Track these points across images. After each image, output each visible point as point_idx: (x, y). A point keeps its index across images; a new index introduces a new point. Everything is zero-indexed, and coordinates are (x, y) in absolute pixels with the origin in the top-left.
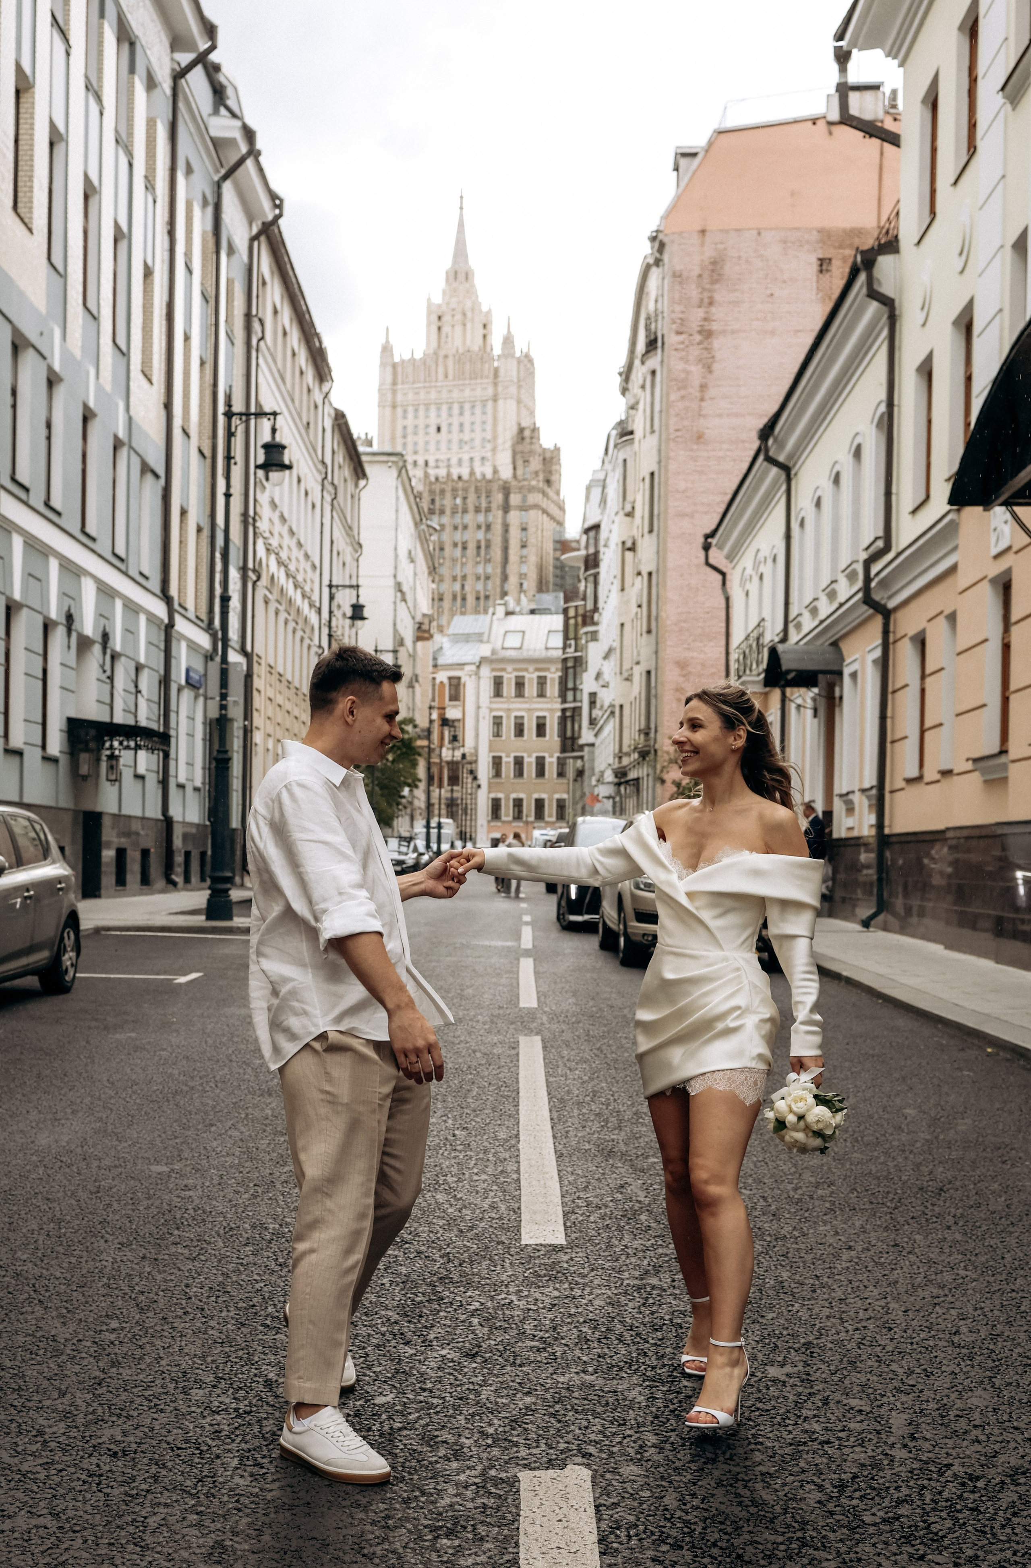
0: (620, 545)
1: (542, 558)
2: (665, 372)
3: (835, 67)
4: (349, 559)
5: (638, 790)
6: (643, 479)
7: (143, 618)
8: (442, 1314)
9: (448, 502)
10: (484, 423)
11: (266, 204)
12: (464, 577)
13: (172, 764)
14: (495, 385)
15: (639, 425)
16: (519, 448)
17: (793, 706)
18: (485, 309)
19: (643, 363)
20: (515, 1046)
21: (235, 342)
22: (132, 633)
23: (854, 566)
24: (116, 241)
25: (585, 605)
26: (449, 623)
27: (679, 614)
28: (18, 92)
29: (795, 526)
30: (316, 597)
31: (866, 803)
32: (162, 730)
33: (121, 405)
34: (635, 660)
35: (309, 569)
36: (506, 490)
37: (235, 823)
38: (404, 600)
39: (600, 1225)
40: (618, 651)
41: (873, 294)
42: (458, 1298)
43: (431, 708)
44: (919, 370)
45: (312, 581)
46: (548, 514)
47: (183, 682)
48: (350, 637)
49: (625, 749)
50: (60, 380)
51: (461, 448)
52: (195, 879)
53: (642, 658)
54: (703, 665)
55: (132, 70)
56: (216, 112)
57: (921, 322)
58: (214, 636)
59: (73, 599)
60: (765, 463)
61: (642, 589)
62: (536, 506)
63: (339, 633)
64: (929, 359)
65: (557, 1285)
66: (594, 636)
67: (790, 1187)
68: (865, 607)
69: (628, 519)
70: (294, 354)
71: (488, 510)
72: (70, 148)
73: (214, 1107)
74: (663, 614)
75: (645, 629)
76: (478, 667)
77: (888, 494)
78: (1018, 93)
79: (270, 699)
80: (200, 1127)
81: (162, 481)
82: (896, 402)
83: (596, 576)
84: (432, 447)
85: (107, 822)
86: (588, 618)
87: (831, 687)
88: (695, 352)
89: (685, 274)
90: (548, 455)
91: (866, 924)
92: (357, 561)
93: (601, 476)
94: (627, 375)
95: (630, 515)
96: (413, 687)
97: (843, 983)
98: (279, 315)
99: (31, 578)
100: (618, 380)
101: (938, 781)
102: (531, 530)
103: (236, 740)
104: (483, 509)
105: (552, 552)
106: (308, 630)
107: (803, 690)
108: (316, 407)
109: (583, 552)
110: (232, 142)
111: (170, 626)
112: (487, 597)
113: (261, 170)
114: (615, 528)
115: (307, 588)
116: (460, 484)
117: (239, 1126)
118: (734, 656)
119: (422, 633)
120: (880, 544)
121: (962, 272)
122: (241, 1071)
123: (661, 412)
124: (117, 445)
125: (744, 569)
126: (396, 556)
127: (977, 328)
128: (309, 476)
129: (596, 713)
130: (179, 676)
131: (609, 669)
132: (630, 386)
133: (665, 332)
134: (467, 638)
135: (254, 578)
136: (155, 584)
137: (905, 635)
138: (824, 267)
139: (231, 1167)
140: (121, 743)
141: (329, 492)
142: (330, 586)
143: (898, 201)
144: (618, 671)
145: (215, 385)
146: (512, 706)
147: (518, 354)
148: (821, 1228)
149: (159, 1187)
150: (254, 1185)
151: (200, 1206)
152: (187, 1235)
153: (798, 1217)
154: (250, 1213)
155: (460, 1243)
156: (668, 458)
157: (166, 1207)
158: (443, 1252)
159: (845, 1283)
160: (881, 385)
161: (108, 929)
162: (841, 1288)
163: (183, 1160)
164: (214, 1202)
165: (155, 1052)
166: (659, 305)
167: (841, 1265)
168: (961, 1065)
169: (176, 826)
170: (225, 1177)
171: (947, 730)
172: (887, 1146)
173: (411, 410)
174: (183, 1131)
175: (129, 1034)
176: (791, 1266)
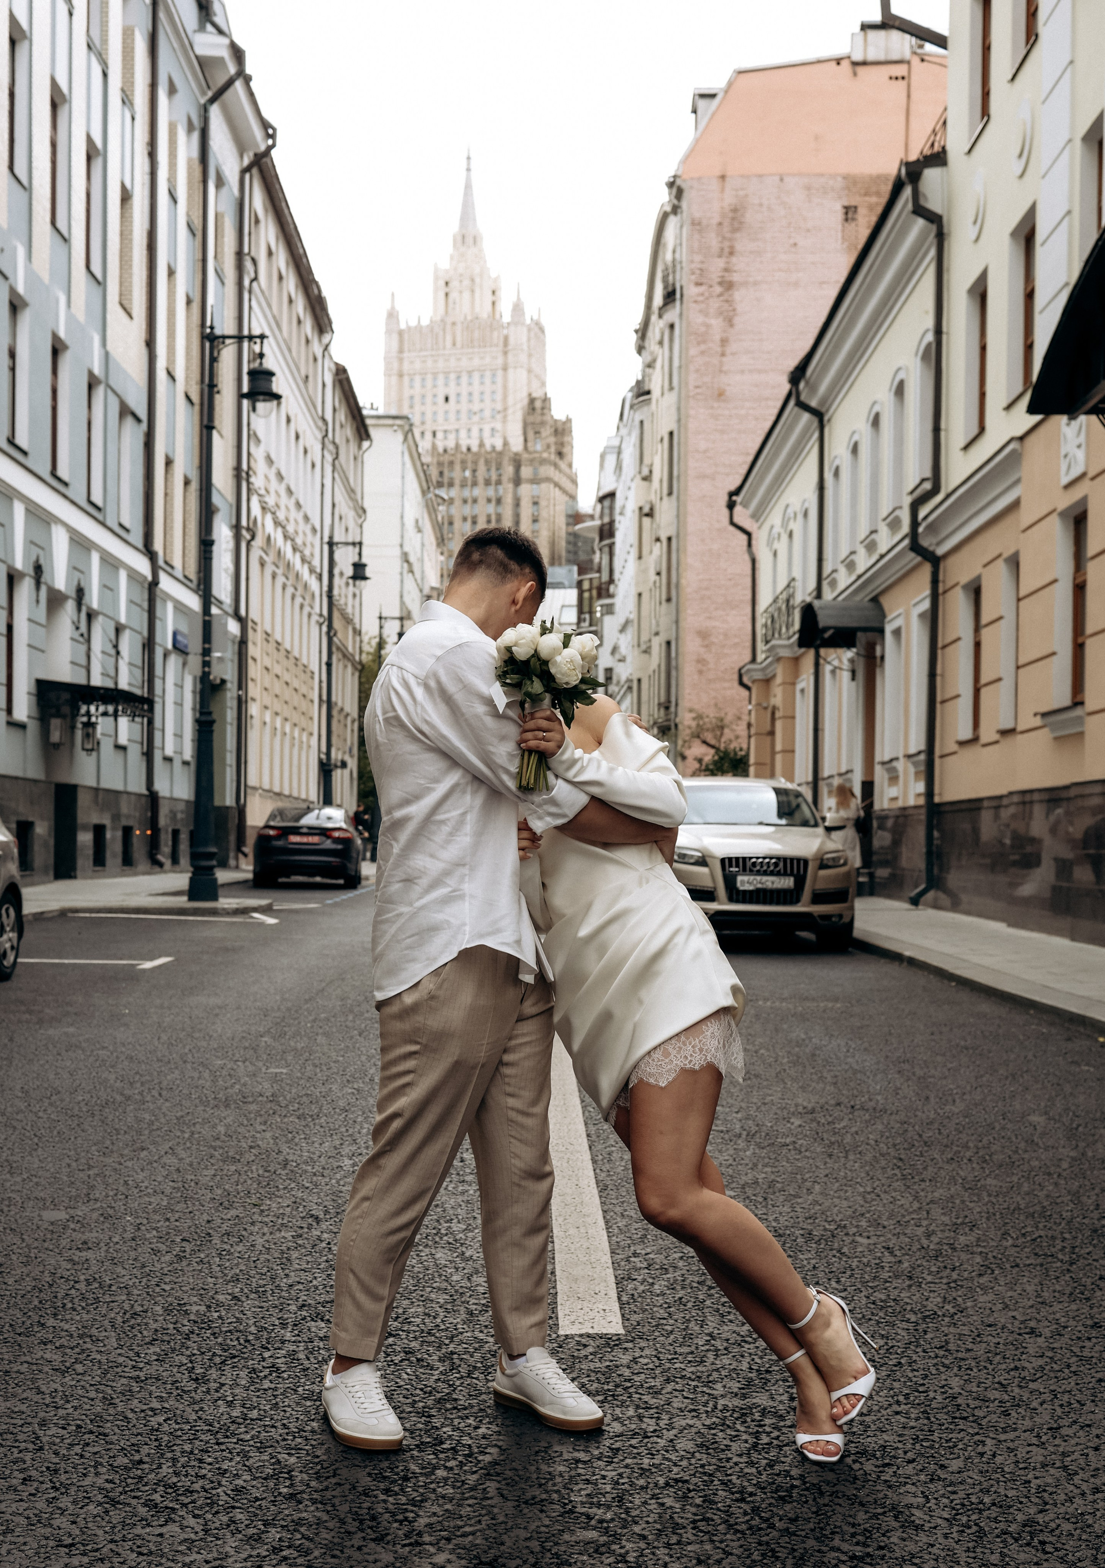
0: (637, 511)
1: (554, 534)
2: (684, 325)
4: (351, 525)
6: (662, 440)
7: (123, 575)
8: (441, 1473)
9: (457, 474)
10: (494, 392)
11: (257, 132)
13: (157, 735)
14: (505, 353)
15: (656, 384)
16: (531, 419)
17: (828, 668)
18: (493, 275)
19: (660, 316)
21: (226, 281)
22: (111, 590)
23: (897, 513)
24: (89, 159)
25: (600, 578)
27: (700, 581)
29: (828, 476)
30: (316, 562)
31: (912, 770)
32: (146, 695)
33: (97, 339)
34: (654, 630)
35: (309, 532)
36: (517, 464)
37: (229, 801)
38: (411, 571)
39: (670, 1300)
40: (636, 622)
41: (920, 211)
42: (466, 1440)
44: (971, 291)
45: (312, 545)
46: (561, 488)
47: (170, 646)
48: (353, 607)
50: (25, 305)
51: (470, 418)
52: (181, 859)
53: (662, 629)
54: (726, 635)
56: (202, 28)
57: (974, 237)
59: (42, 549)
60: (796, 409)
61: (661, 556)
62: (548, 480)
63: (338, 598)
64: (983, 278)
65: (618, 1411)
66: (609, 610)
67: (920, 1231)
68: (912, 555)
69: (645, 483)
70: (291, 301)
71: (499, 482)
72: (34, 48)
73: (151, 1124)
74: (683, 582)
75: (664, 597)
77: (937, 430)
79: (267, 669)
80: (126, 1152)
81: (144, 426)
82: (944, 329)
83: (611, 547)
84: (440, 417)
85: (83, 796)
86: (604, 590)
87: (871, 647)
88: (715, 304)
89: (704, 222)
90: (560, 427)
91: (915, 902)
92: (361, 526)
93: (616, 443)
94: (643, 332)
95: (647, 479)
97: (905, 964)
98: (274, 257)
100: (634, 337)
101: (997, 742)
102: (543, 503)
103: (229, 711)
104: (493, 482)
105: (564, 527)
106: (308, 598)
107: (840, 651)
108: (315, 359)
109: (597, 523)
110: (221, 60)
111: (155, 583)
113: (251, 94)
114: (632, 495)
115: (307, 552)
116: (470, 456)
117: (179, 1150)
118: (760, 621)
120: (928, 486)
121: (1022, 176)
122: (196, 1075)
123: (680, 367)
124: (92, 384)
125: (772, 527)
126: (403, 525)
127: (1040, 237)
128: (308, 433)
129: (612, 688)
130: (165, 639)
131: (626, 642)
132: (647, 344)
133: (684, 283)
135: (248, 537)
136: (137, 538)
137: (957, 584)
138: (850, 216)
139: (155, 1211)
140: (99, 709)
141: (330, 451)
142: (331, 546)
143: (945, 109)
144: (636, 643)
145: (203, 326)
147: (528, 321)
148: (982, 1299)
149: (46, 1245)
150: (183, 1240)
151: (97, 1276)
152: (66, 1327)
153: (945, 1281)
154: (167, 1288)
155: (469, 1334)
156: (688, 416)
157: (48, 1279)
158: (444, 1351)
159: (1047, 1397)
160: (927, 312)
161: (77, 911)
162: (1045, 1406)
163: (92, 1203)
164: (119, 1269)
165: (92, 1051)
166: (677, 256)
167: (1032, 1364)
168: (1076, 1058)
169: (161, 802)
170: (143, 1228)
171: (1007, 686)
172: (1026, 1167)
173: (418, 379)
174: (101, 1159)
175: (66, 1030)
176: (960, 1367)
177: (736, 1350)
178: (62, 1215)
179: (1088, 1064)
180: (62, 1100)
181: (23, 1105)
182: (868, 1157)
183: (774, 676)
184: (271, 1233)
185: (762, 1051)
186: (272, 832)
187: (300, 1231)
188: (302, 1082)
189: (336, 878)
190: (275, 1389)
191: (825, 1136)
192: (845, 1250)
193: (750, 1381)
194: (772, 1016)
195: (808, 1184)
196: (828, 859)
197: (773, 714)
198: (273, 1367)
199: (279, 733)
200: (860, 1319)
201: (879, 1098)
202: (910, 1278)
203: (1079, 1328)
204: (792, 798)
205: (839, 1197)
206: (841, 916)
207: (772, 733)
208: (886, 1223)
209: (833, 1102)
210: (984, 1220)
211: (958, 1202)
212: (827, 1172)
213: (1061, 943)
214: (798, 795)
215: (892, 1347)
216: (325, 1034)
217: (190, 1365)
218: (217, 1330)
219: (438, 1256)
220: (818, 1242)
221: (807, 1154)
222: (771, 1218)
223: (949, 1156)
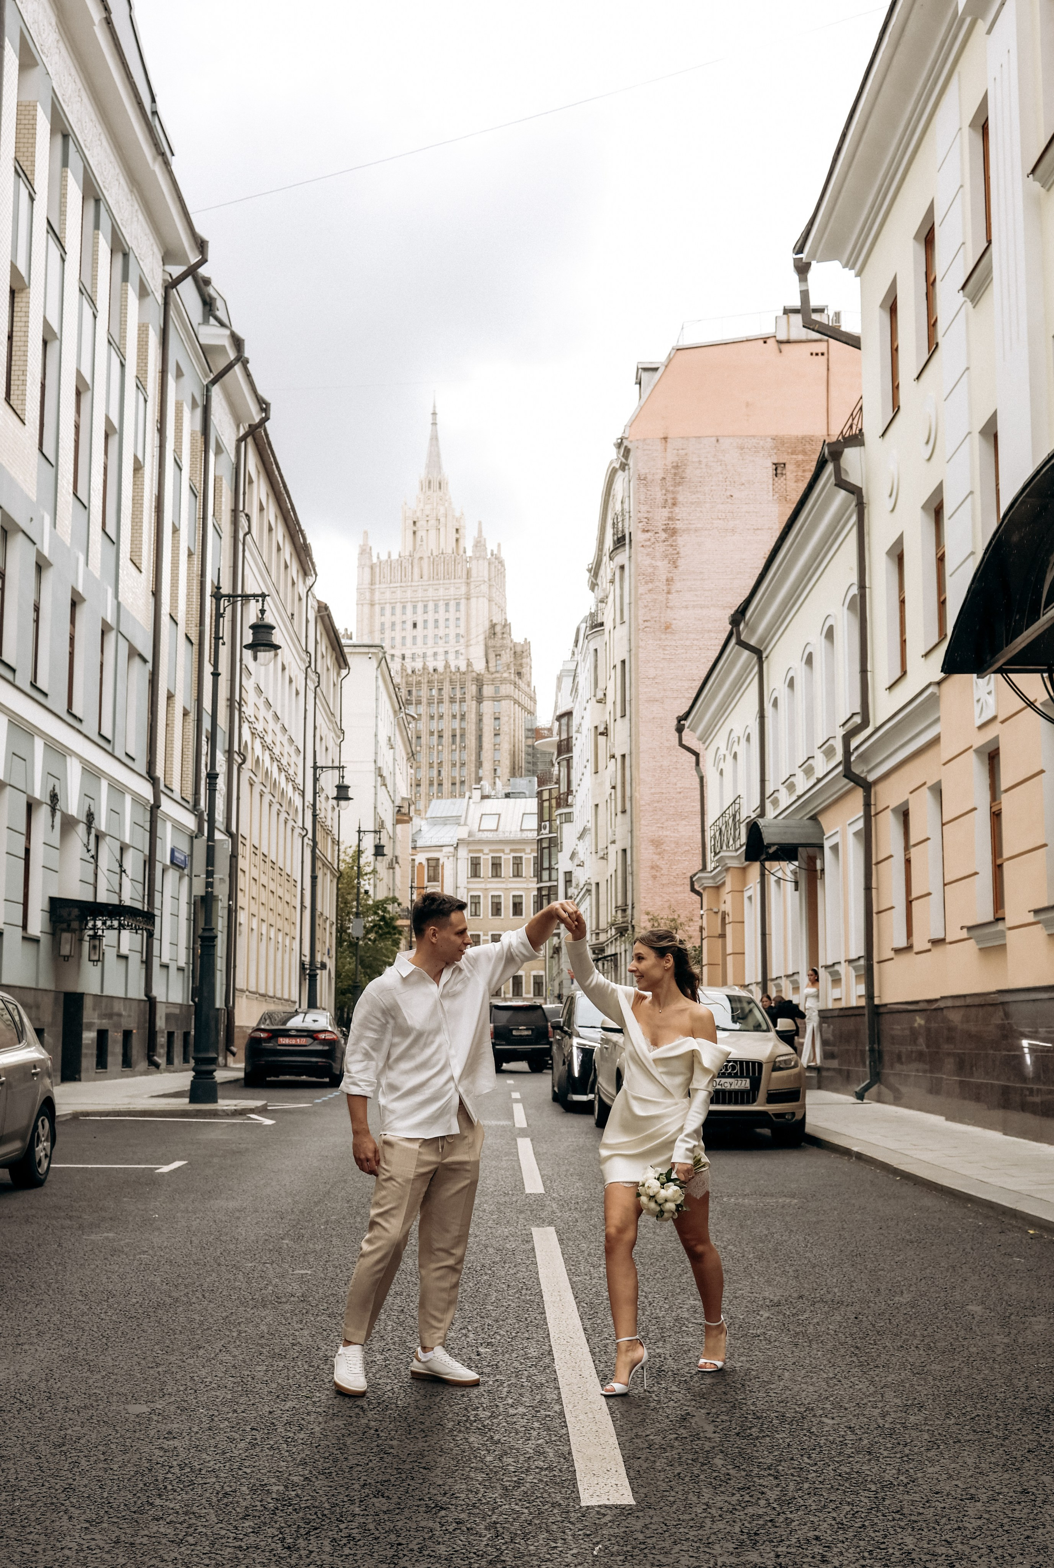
0: (593, 730)
1: (514, 746)
2: (633, 567)
3: (795, 277)
4: (331, 745)
5: (616, 966)
6: (615, 666)
7: (128, 798)
9: (424, 693)
10: (458, 619)
11: (253, 408)
12: (440, 764)
13: (156, 943)
14: (468, 584)
15: (608, 617)
16: (491, 643)
17: (773, 879)
18: (457, 515)
19: (611, 559)
20: (528, 1239)
21: (222, 535)
22: (117, 813)
23: (831, 742)
24: (107, 436)
25: (559, 788)
26: (427, 807)
27: (652, 794)
28: (12, 292)
29: (768, 706)
30: (299, 780)
31: (853, 974)
32: (146, 910)
33: (110, 591)
34: (610, 838)
35: (293, 753)
36: (479, 682)
37: (219, 1003)
38: (384, 784)
39: (670, 1475)
40: (593, 830)
41: (842, 483)
43: (412, 888)
44: (889, 553)
45: (296, 764)
46: (519, 704)
47: (168, 863)
48: (333, 820)
49: (603, 925)
50: (83, 600)
51: (436, 642)
52: (178, 1060)
53: (618, 837)
54: (677, 843)
55: (125, 278)
56: (205, 321)
57: (890, 508)
58: (199, 817)
59: (58, 778)
60: (737, 646)
61: (616, 771)
62: (508, 697)
63: (322, 815)
64: (900, 541)
66: (568, 817)
67: (876, 1412)
68: (846, 780)
69: (600, 705)
70: (279, 549)
71: (463, 700)
72: (63, 347)
73: (201, 1323)
74: (636, 795)
75: (619, 809)
76: (456, 848)
77: (864, 671)
78: (978, 290)
79: (254, 880)
80: (185, 1350)
81: (150, 666)
82: (867, 585)
83: (569, 761)
84: (409, 641)
85: (88, 1003)
86: (563, 800)
87: (812, 860)
88: (660, 548)
89: (649, 477)
90: (519, 649)
91: (861, 1095)
92: (340, 745)
93: (572, 666)
94: (595, 571)
95: (601, 701)
96: (393, 868)
98: (265, 512)
99: (14, 757)
100: (587, 576)
101: (929, 950)
102: (504, 719)
103: (220, 919)
104: (458, 700)
105: (524, 739)
106: (292, 812)
107: (783, 864)
108: (300, 599)
109: (556, 738)
110: (222, 348)
111: (156, 806)
112: (462, 782)
113: (248, 375)
114: (587, 715)
115: (291, 772)
116: (436, 676)
117: (231, 1347)
118: (709, 834)
119: (402, 816)
120: (858, 720)
121: (929, 459)
122: (231, 1277)
123: (630, 603)
124: (105, 631)
125: (718, 749)
126: (377, 742)
127: (947, 511)
128: (294, 664)
129: (572, 891)
130: (164, 856)
131: (584, 849)
132: (599, 581)
133: (631, 530)
134: (445, 821)
135: (240, 761)
136: (141, 766)
137: (887, 808)
138: (779, 471)
139: (223, 1404)
140: (104, 923)
141: (312, 680)
142: (315, 768)
143: (861, 397)
144: (594, 851)
145: (203, 574)
146: (489, 886)
147: (489, 555)
148: (930, 1470)
149: (137, 1435)
150: (252, 1429)
151: (187, 1462)
152: (171, 1506)
153: (898, 1455)
154: (248, 1471)
155: (507, 1507)
156: (638, 647)
157: (146, 1465)
158: (488, 1521)
159: (984, 1551)
160: (851, 569)
161: (87, 1114)
162: (983, 1558)
163: (167, 1397)
164: (204, 1456)
165: (134, 1255)
166: (626, 506)
167: (971, 1524)
168: (1009, 1250)
169: (159, 1006)
170: (216, 1419)
171: (935, 899)
172: (966, 1353)
173: (388, 608)
174: (165, 1357)
175: (106, 1234)
176: (913, 1528)
177: (729, 1516)
178: (144, 1409)
179: (1018, 1257)
180: (119, 1303)
181: (85, 1308)
182: (829, 1346)
183: (724, 883)
184: (326, 1422)
185: (730, 1247)
186: (262, 1035)
187: (350, 1420)
188: (326, 1282)
189: (323, 1078)
190: (355, 1555)
191: (791, 1327)
192: (814, 1429)
193: (742, 1543)
194: (737, 1212)
195: (779, 1371)
196: (780, 1062)
197: (723, 919)
198: (349, 1536)
199: (264, 937)
200: (829, 1489)
201: (836, 1290)
202: (870, 1453)
203: (1010, 1494)
204: (745, 1005)
205: (806, 1383)
206: (793, 1114)
207: (723, 936)
208: (847, 1405)
209: (795, 1295)
210: (930, 1401)
211: (907, 1385)
212: (794, 1360)
213: (995, 1136)
214: (750, 1001)
215: (857, 1512)
216: (339, 1236)
217: (280, 1536)
218: (297, 1507)
219: (471, 1440)
220: (791, 1424)
221: (776, 1343)
222: (749, 1403)
223: (899, 1344)
